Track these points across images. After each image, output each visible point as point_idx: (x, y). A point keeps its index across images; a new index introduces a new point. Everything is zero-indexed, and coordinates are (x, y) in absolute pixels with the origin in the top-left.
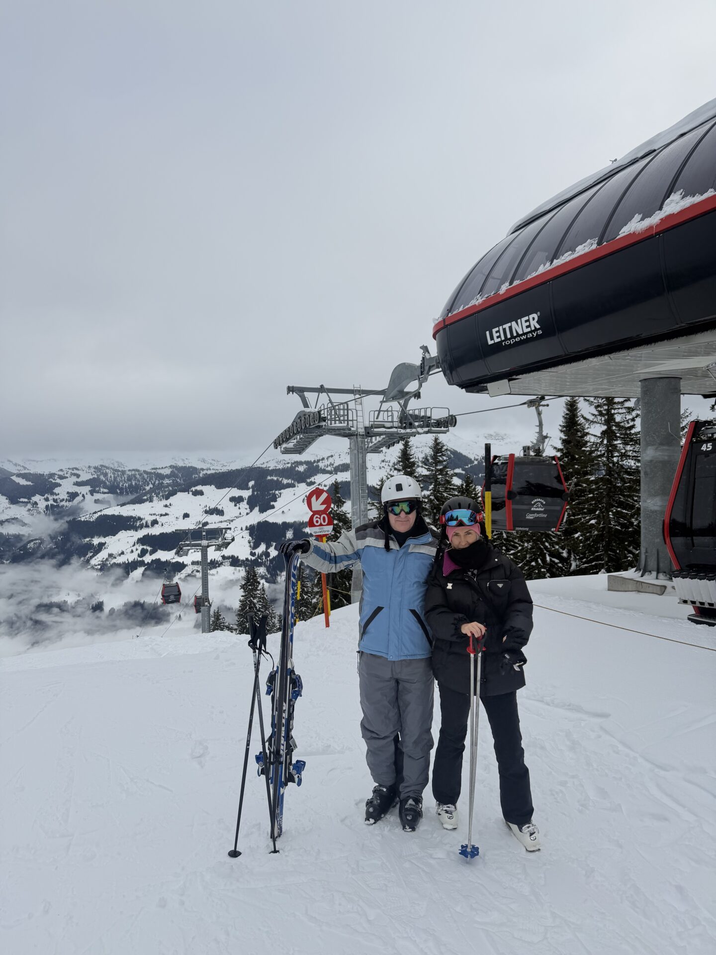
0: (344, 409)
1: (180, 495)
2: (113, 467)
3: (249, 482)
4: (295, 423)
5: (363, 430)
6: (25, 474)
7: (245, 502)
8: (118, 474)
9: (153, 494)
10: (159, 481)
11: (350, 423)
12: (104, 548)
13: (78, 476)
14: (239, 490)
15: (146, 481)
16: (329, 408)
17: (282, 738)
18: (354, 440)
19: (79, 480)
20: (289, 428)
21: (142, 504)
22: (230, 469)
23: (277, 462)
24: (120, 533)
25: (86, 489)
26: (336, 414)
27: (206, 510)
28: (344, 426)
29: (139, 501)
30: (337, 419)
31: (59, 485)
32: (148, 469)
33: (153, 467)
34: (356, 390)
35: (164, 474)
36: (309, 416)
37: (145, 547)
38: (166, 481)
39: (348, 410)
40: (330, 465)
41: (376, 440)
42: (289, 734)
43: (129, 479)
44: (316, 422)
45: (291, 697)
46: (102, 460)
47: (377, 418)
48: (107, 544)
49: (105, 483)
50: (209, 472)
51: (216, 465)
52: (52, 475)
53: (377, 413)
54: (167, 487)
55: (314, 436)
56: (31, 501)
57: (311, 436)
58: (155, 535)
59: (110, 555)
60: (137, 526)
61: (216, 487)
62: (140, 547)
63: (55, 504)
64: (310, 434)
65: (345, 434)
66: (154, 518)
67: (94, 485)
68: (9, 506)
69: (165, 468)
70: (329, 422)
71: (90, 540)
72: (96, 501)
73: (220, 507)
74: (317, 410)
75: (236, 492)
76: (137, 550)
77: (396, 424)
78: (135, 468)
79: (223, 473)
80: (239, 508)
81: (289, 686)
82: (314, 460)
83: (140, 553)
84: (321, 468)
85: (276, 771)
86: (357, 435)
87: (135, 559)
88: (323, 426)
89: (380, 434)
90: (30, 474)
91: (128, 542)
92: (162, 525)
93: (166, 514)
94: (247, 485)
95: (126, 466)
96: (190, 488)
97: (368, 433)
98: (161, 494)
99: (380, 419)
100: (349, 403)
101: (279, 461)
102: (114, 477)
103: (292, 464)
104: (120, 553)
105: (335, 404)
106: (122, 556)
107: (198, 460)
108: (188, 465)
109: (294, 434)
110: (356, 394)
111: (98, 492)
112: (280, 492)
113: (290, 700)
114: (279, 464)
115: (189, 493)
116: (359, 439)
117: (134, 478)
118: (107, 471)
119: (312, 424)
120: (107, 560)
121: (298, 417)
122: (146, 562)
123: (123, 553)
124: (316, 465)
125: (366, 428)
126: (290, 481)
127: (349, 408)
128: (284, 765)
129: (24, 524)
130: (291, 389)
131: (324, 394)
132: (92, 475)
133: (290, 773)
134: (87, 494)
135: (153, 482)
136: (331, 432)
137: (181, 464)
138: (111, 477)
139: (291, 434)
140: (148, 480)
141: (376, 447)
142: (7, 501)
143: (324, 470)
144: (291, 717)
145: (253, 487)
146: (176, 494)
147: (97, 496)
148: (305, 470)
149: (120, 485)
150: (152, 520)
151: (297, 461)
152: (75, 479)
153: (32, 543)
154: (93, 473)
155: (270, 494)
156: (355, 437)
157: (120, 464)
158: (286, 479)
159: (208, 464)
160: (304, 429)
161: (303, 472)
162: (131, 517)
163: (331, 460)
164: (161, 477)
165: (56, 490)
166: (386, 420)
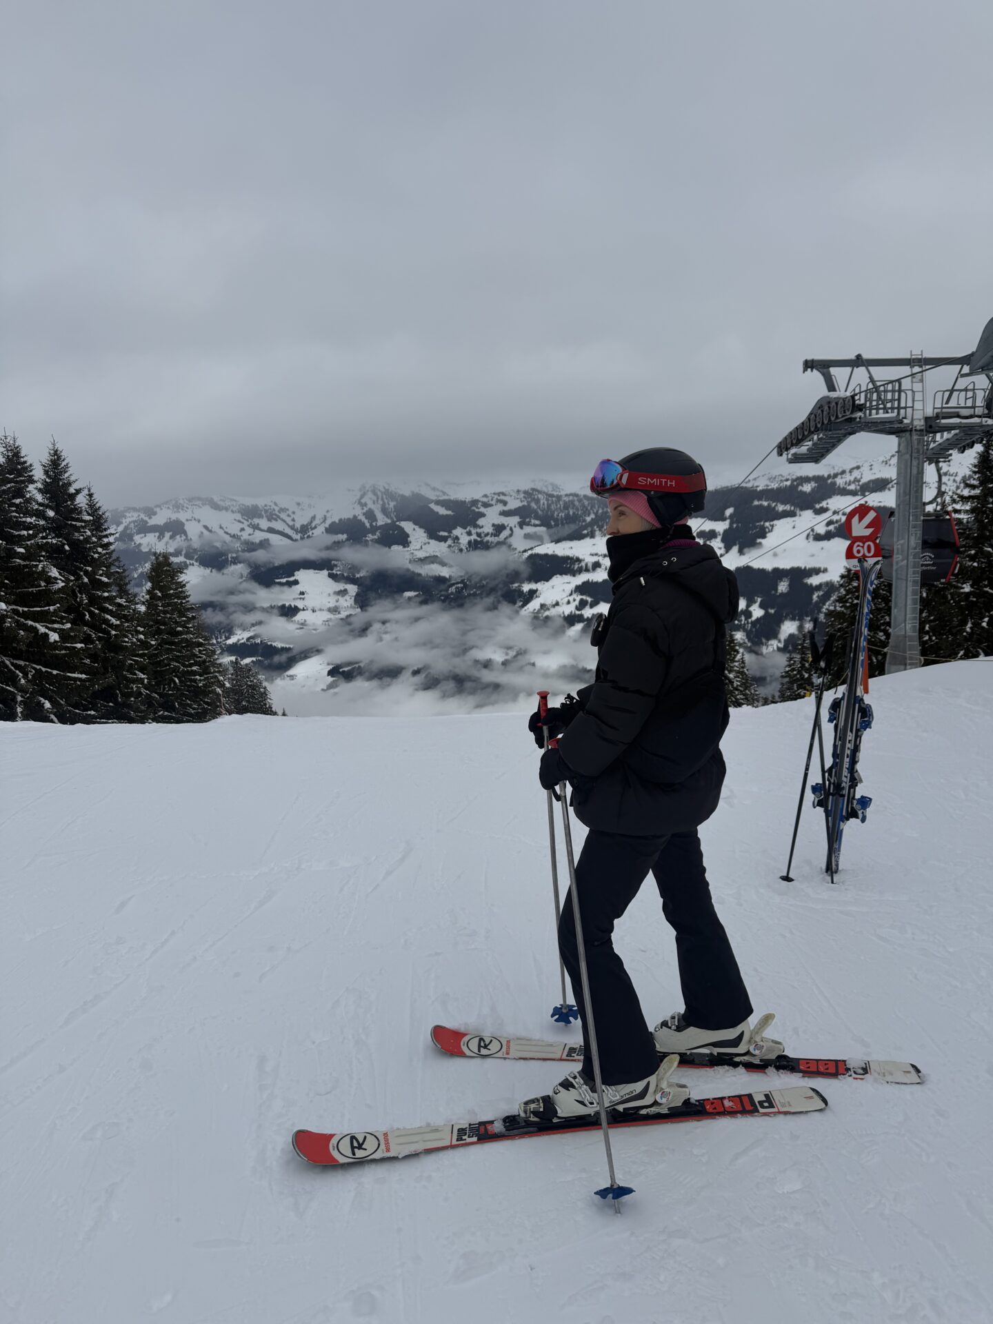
0: (893, 391)
2: (546, 491)
3: (726, 509)
4: (813, 416)
5: (922, 422)
6: (445, 500)
7: (719, 538)
8: (554, 499)
9: (595, 527)
11: (902, 411)
12: (535, 596)
13: (505, 503)
14: (710, 521)
15: (587, 509)
16: (870, 389)
18: (906, 439)
19: (506, 508)
21: (582, 540)
23: (770, 479)
24: (554, 578)
25: (513, 521)
26: (880, 398)
28: (893, 417)
29: (577, 536)
30: (881, 406)
31: (483, 515)
34: (914, 359)
36: (837, 404)
37: (584, 597)
39: (900, 391)
40: (854, 482)
41: (942, 437)
42: (854, 768)
43: (566, 507)
44: (847, 413)
45: (859, 727)
46: (533, 481)
47: (947, 402)
48: (538, 592)
49: (537, 513)
52: (475, 502)
53: (947, 394)
55: (842, 434)
56: (452, 535)
57: (838, 434)
58: (597, 583)
59: (543, 606)
60: (575, 568)
62: (578, 598)
63: (479, 539)
64: (835, 432)
65: (892, 430)
66: (595, 559)
67: (524, 515)
68: (427, 540)
70: (868, 411)
71: (519, 586)
72: (527, 536)
74: (848, 394)
75: (706, 524)
76: (574, 600)
77: (979, 411)
78: (573, 492)
81: (857, 716)
82: (828, 473)
83: (578, 604)
84: (839, 487)
85: (836, 804)
86: (911, 430)
87: (571, 612)
88: (856, 418)
89: (948, 428)
90: (450, 500)
91: (564, 590)
94: (724, 513)
95: (563, 490)
97: (931, 427)
99: (953, 403)
100: (902, 380)
101: (774, 476)
102: (548, 504)
103: (793, 480)
104: (554, 603)
105: (878, 384)
106: (557, 607)
109: (811, 433)
110: (914, 366)
111: (528, 524)
112: (772, 523)
113: (857, 731)
114: (772, 482)
116: (915, 437)
117: (571, 506)
118: (540, 496)
119: (840, 416)
120: (539, 612)
121: (818, 406)
122: (585, 617)
123: (557, 604)
124: (831, 482)
125: (927, 419)
126: (788, 507)
127: (903, 388)
128: (846, 798)
129: (443, 564)
130: (809, 365)
131: (862, 369)
132: (521, 501)
133: (852, 808)
134: (515, 527)
135: (595, 511)
136: (870, 428)
138: (544, 504)
139: (806, 433)
140: (589, 508)
141: (941, 449)
142: (425, 535)
143: (844, 489)
144: (856, 749)
145: (731, 516)
147: (528, 530)
148: (813, 490)
149: (555, 515)
150: (593, 561)
151: (801, 477)
152: (500, 507)
153: (454, 587)
154: (523, 499)
155: (756, 527)
156: (908, 434)
157: (555, 487)
158: (782, 504)
160: (828, 424)
161: (809, 493)
162: (568, 558)
163: (856, 474)
165: (480, 522)
166: (963, 405)
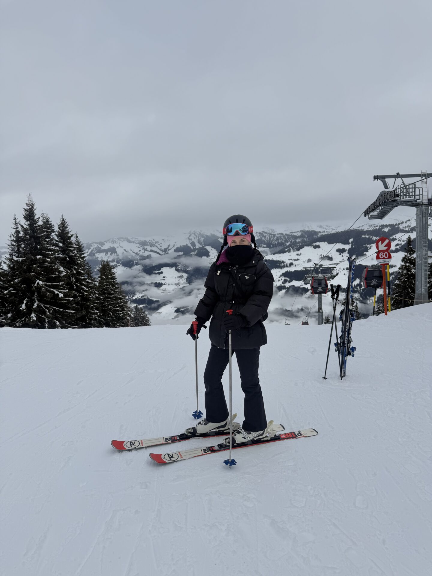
0: (412, 188)
1: (306, 248)
2: (269, 233)
3: (350, 239)
4: (378, 199)
5: (427, 201)
7: (347, 252)
8: (272, 236)
9: (291, 248)
10: (294, 240)
11: (417, 197)
14: (342, 245)
15: (287, 240)
16: (402, 187)
17: (346, 337)
18: (420, 208)
20: (374, 202)
21: (285, 253)
22: (337, 231)
23: (369, 226)
26: (407, 191)
27: (321, 257)
28: (412, 199)
29: (283, 252)
30: (408, 195)
32: (288, 233)
33: (291, 232)
34: (422, 174)
35: (297, 236)
36: (388, 194)
37: (286, 278)
38: (298, 240)
40: (407, 227)
42: (349, 336)
43: (278, 239)
44: (392, 198)
46: (263, 228)
49: (265, 242)
50: (324, 234)
51: (328, 229)
54: (299, 243)
55: (391, 207)
58: (291, 272)
60: (282, 266)
61: (328, 243)
62: (283, 278)
64: (388, 206)
65: (414, 205)
66: (291, 261)
69: (298, 232)
70: (402, 197)
73: (330, 256)
74: (393, 190)
75: (340, 246)
76: (282, 280)
78: (280, 232)
79: (333, 234)
80: (343, 256)
81: (349, 316)
82: (396, 223)
83: (283, 281)
84: (401, 229)
85: (343, 350)
86: (422, 205)
87: (280, 285)
88: (397, 200)
91: (277, 275)
92: (296, 266)
93: (298, 260)
94: (349, 241)
95: (276, 232)
96: (312, 244)
97: (431, 203)
98: (295, 248)
100: (416, 183)
101: (371, 225)
102: (270, 238)
103: (380, 226)
105: (406, 185)
107: (318, 226)
108: (311, 230)
109: (378, 206)
110: (422, 177)
111: (261, 247)
112: (370, 245)
113: (350, 322)
114: (370, 227)
115: (311, 247)
116: (424, 207)
117: (280, 239)
118: (266, 234)
119: (389, 199)
121: (380, 195)
122: (287, 287)
124: (397, 227)
125: (429, 200)
126: (378, 238)
127: (416, 187)
128: (347, 348)
130: (376, 178)
131: (400, 179)
133: (349, 351)
135: (291, 241)
136: (403, 204)
137: (307, 229)
138: (268, 238)
139: (376, 207)
140: (288, 239)
143: (403, 230)
145: (352, 242)
146: (303, 247)
148: (389, 230)
149: (273, 243)
150: (290, 262)
151: (383, 225)
154: (259, 236)
155: (363, 247)
156: (421, 206)
157: (273, 230)
158: (375, 237)
159: (323, 228)
160: (385, 202)
161: (387, 232)
162: (278, 261)
163: (408, 223)
164: (296, 237)
